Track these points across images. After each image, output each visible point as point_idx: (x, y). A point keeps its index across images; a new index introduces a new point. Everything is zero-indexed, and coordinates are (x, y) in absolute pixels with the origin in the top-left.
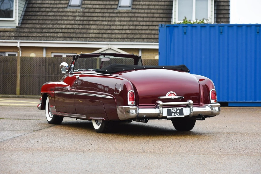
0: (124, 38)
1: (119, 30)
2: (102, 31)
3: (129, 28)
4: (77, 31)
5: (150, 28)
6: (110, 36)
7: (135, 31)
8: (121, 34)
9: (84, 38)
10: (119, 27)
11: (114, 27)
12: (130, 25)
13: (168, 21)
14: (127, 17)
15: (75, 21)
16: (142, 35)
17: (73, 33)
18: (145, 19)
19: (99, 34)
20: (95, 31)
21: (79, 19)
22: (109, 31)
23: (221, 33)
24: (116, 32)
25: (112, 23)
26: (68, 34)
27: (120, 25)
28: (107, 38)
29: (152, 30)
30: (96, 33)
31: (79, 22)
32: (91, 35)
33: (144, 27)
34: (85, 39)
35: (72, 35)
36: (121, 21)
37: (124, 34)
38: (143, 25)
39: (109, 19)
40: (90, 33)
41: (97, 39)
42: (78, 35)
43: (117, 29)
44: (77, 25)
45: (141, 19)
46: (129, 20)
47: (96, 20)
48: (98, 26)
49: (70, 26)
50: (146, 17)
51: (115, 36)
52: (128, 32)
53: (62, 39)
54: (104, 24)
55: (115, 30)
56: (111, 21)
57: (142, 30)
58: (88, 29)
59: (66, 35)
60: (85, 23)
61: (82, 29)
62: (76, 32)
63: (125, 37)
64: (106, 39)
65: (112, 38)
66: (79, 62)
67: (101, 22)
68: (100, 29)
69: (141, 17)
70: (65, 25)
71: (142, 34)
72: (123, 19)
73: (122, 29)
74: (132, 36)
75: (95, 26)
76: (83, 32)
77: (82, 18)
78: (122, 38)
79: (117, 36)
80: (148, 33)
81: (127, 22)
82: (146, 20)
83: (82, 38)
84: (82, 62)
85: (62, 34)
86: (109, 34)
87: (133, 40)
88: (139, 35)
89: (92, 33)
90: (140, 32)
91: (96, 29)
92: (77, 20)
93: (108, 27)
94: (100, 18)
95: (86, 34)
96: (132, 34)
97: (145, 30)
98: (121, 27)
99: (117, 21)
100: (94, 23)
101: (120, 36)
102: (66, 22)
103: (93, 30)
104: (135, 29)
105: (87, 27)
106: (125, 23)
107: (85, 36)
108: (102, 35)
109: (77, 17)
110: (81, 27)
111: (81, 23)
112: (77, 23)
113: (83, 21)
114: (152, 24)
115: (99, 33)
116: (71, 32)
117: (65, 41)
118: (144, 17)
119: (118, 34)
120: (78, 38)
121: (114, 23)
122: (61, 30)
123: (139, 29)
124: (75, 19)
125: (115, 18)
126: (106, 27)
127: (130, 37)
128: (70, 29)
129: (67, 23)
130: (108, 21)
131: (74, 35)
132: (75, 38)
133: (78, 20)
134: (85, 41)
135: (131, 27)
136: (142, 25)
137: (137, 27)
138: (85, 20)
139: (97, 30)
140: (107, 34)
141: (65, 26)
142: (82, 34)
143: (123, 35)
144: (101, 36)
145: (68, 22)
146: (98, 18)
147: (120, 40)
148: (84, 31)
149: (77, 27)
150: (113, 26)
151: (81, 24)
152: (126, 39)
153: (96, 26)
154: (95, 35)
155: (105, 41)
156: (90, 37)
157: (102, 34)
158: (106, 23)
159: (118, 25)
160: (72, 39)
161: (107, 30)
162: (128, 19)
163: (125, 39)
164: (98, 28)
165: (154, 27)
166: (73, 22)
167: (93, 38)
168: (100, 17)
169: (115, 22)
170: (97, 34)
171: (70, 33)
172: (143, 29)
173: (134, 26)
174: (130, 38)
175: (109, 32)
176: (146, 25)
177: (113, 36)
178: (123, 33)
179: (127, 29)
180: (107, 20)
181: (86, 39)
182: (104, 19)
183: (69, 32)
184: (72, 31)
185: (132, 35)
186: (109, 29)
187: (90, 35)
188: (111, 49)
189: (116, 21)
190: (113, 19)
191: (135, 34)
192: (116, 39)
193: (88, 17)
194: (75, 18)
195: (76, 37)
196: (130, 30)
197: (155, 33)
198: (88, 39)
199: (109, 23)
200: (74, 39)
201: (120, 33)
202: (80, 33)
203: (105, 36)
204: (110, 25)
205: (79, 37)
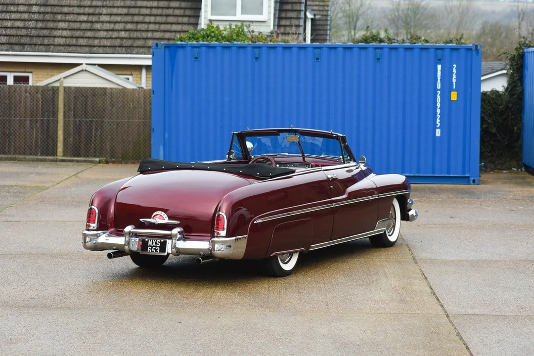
0: (115, 46)
1: (107, 30)
2: (78, 33)
3: (124, 27)
4: (34, 32)
5: (163, 27)
6: (91, 42)
7: (136, 33)
8: (111, 38)
9: (44, 45)
10: (107, 27)
11: (98, 26)
12: (126, 22)
13: (195, 15)
14: (122, 7)
15: (30, 14)
16: (148, 41)
17: (26, 36)
18: (154, 11)
19: (72, 39)
20: (65, 33)
21: (36, 11)
22: (90, 32)
23: (257, 58)
24: (102, 34)
25: (94, 18)
26: (17, 38)
27: (110, 22)
28: (86, 46)
29: (165, 31)
30: (65, 37)
31: (36, 16)
32: (58, 41)
33: (152, 27)
34: (45, 47)
35: (24, 40)
36: (111, 15)
37: (116, 38)
38: (150, 23)
39: (91, 11)
40: (55, 37)
41: (67, 47)
42: (35, 40)
43: (104, 29)
44: (33, 21)
45: (147, 11)
46: (125, 13)
47: (67, 12)
48: (71, 23)
49: (20, 24)
50: (155, 8)
51: (100, 42)
52: (123, 34)
53: (6, 48)
54: (81, 20)
55: (100, 30)
56: (93, 14)
57: (147, 31)
58: (52, 29)
59: (13, 40)
60: (47, 17)
61: (41, 28)
62: (32, 35)
63: (116, 44)
64: (83, 47)
65: (94, 46)
66: (30, 93)
67: (76, 15)
68: (74, 30)
69: (147, 7)
70: (13, 22)
71: (147, 38)
72: (115, 11)
73: (113, 30)
74: (129, 43)
75: (65, 24)
76: (44, 35)
77: (42, 9)
78: (113, 45)
79: (104, 42)
80: (157, 37)
81: (122, 16)
82: (155, 13)
83: (41, 45)
84: (35, 93)
85: (5, 37)
86: (89, 38)
87: (131, 50)
88: (141, 40)
89: (58, 37)
90: (144, 35)
91: (66, 29)
92: (34, 13)
93: (88, 26)
94: (74, 8)
95: (48, 38)
96: (130, 38)
97: (153, 31)
98: (112, 26)
99: (104, 15)
100: (63, 18)
101: (108, 43)
102: (13, 16)
103: (61, 31)
104: (136, 30)
105: (51, 25)
106: (119, 19)
107: (46, 41)
108: (77, 41)
109: (34, 6)
110: (40, 25)
111: (41, 17)
112: (34, 17)
113: (45, 13)
114: (166, 20)
115: (72, 37)
116: (22, 34)
117: (11, 51)
118: (152, 8)
119: (105, 38)
120: (33, 46)
121: (99, 18)
122: (5, 31)
123: (143, 29)
124: (29, 11)
125: (101, 8)
126: (84, 26)
127: (126, 45)
128: (21, 28)
129: (15, 18)
130: (89, 14)
131: (27, 40)
132: (28, 46)
133: (36, 13)
134: (45, 52)
135: (129, 26)
136: (148, 22)
137: (140, 27)
138: (48, 13)
139: (68, 31)
140: (86, 38)
141: (12, 24)
142: (41, 39)
143: (113, 40)
144: (74, 41)
145: (18, 16)
146: (71, 9)
147: (108, 49)
148: (46, 32)
149: (34, 26)
150: (96, 24)
151: (40, 21)
152: (119, 49)
153: (67, 23)
154: (64, 40)
155: (81, 52)
156: (56, 44)
157: (77, 38)
158: (85, 18)
159: (107, 22)
160: (24, 48)
161: (86, 32)
162: (125, 11)
163: (117, 49)
164: (71, 28)
165: (168, 27)
166: (26, 16)
167: (60, 45)
168: (74, 6)
169: (100, 16)
170: (67, 39)
171: (20, 37)
172: (149, 29)
173: (135, 25)
174: (126, 47)
175: (89, 34)
176: (155, 23)
177: (96, 42)
178: (114, 36)
179: (121, 30)
180: (86, 13)
181: (48, 47)
182: (81, 11)
183: (19, 34)
184: (23, 32)
185: (129, 40)
186: (90, 30)
187: (56, 39)
188: (86, 70)
189: (102, 14)
190: (98, 11)
191: (134, 39)
192: (101, 48)
193: (53, 7)
194: (31, 9)
195: (30, 45)
196: (126, 30)
197: (170, 37)
198: (52, 47)
199: (91, 18)
200: (27, 48)
201: (109, 36)
202: (39, 36)
203: (82, 42)
204: (92, 22)
205: (36, 45)
